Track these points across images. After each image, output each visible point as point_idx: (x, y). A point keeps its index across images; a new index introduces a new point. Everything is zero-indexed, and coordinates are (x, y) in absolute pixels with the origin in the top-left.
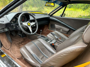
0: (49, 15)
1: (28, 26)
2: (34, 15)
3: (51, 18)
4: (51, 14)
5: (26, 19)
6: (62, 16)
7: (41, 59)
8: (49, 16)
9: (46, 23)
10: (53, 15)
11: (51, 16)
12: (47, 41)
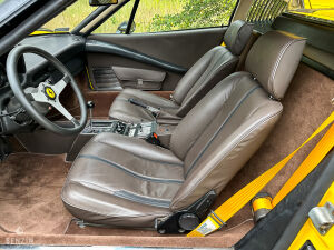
1: (51, 102)
4: (84, 30)
6: (128, 32)
7: (149, 193)
10: (95, 32)
12: (127, 134)
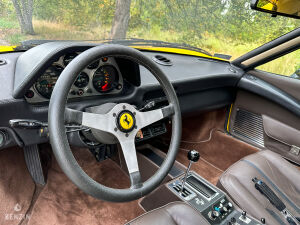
0: (237, 64)
1: (119, 135)
2: (163, 59)
3: (244, 79)
4: (246, 63)
5: (121, 82)
8: (238, 73)
9: (219, 103)
11: (250, 69)
